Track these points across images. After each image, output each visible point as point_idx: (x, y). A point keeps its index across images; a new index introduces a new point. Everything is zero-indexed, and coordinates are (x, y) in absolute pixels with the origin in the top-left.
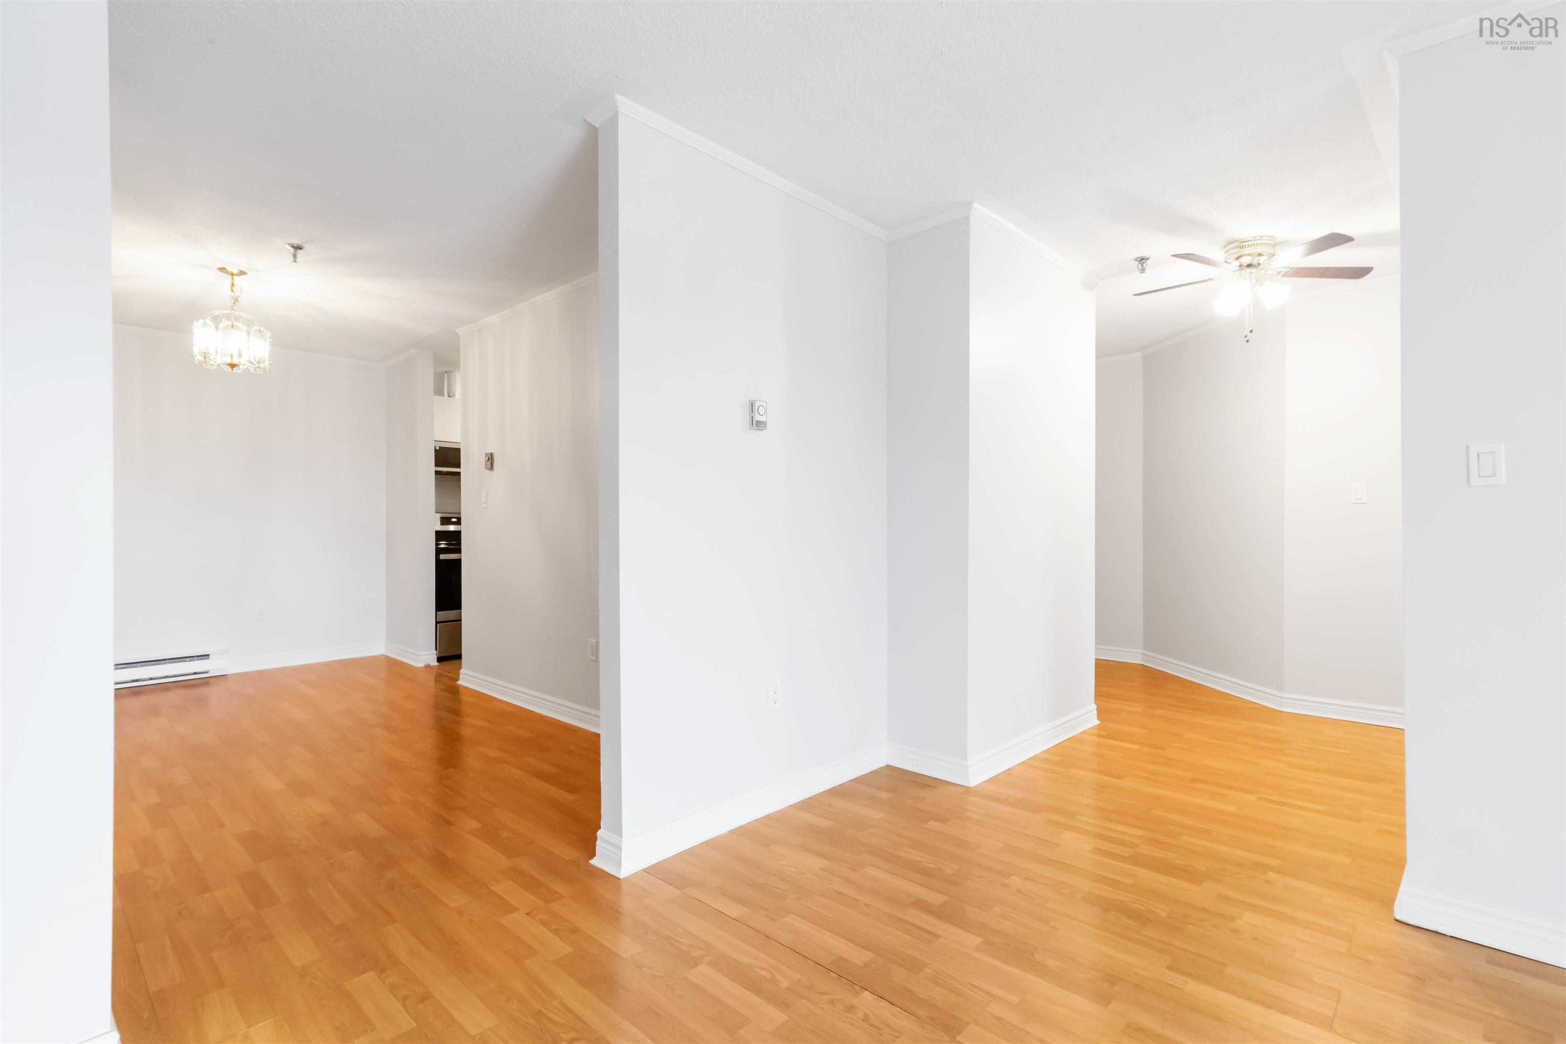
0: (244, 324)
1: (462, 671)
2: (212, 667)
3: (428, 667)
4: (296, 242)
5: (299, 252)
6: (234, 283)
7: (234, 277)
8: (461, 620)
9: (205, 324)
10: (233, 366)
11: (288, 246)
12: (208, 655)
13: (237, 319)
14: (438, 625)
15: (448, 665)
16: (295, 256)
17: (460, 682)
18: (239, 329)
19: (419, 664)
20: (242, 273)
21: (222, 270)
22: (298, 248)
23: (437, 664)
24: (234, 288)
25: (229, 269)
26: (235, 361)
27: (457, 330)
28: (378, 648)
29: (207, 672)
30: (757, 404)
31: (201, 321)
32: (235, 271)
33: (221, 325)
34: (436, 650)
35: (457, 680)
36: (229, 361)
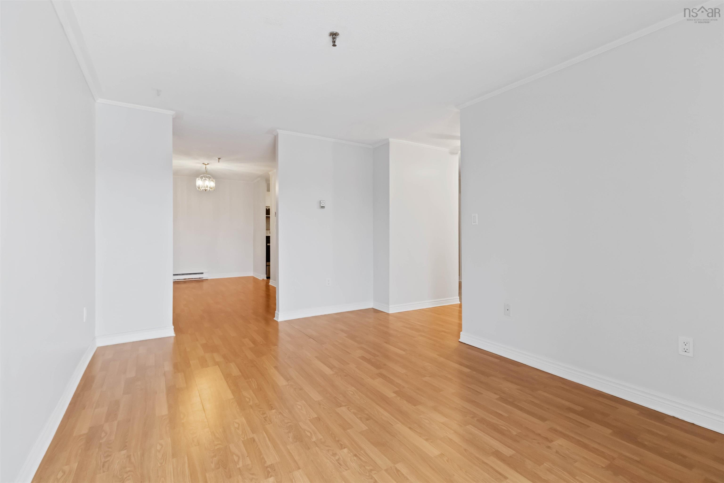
0: (208, 178)
1: (270, 280)
2: (204, 276)
3: (263, 280)
4: (219, 157)
5: (220, 160)
6: (206, 167)
7: (206, 165)
8: (270, 266)
9: (199, 179)
10: (206, 190)
11: (217, 158)
12: (203, 273)
13: (207, 177)
14: (267, 267)
15: (268, 279)
16: (219, 161)
17: (270, 284)
18: (207, 180)
19: (261, 279)
20: (208, 164)
21: (204, 164)
22: (219, 159)
23: (266, 279)
24: (206, 169)
25: (205, 163)
26: (206, 189)
27: (269, 173)
28: (251, 274)
29: (203, 278)
30: (321, 202)
31: (198, 178)
32: (206, 164)
33: (203, 180)
34: (266, 274)
35: (269, 283)
36: (204, 189)
